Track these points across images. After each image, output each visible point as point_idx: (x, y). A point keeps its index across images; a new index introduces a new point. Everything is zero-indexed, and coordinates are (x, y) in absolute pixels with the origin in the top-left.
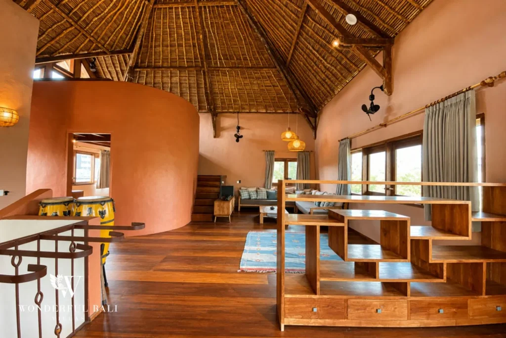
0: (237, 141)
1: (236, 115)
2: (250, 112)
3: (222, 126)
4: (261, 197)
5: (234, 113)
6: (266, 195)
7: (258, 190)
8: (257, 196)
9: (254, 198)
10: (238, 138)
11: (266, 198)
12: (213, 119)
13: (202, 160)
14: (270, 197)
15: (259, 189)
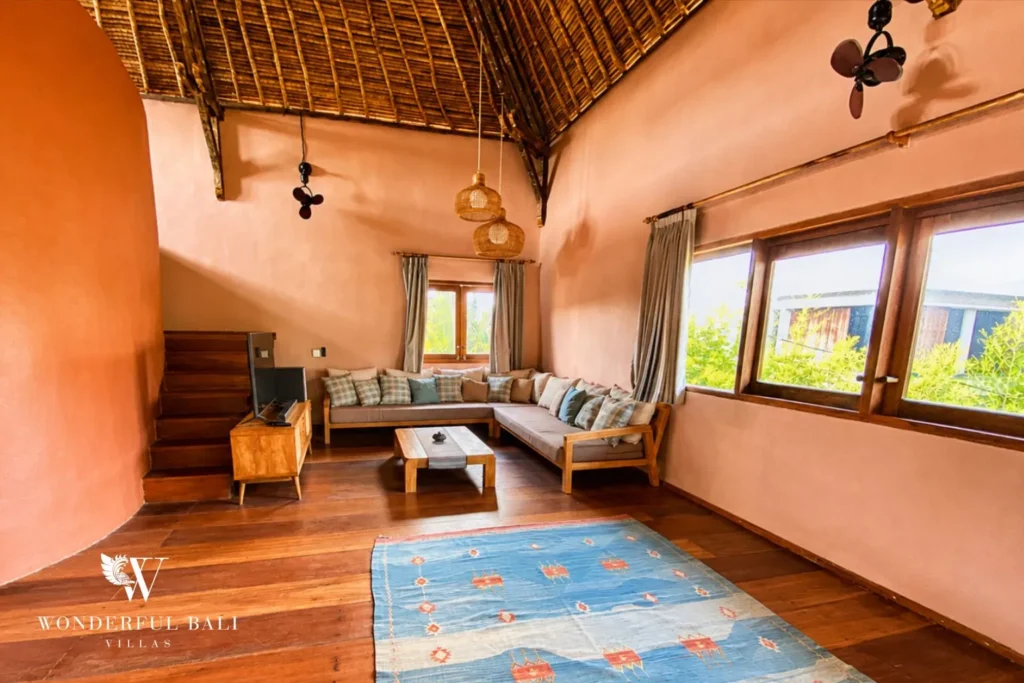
0: (305, 213)
1: (295, 121)
2: (341, 118)
3: (244, 155)
4: (393, 398)
5: (286, 112)
6: (407, 392)
7: (385, 378)
8: (382, 396)
9: (371, 401)
10: (307, 203)
11: (408, 399)
12: (207, 124)
13: (171, 273)
14: (421, 398)
15: (385, 373)
